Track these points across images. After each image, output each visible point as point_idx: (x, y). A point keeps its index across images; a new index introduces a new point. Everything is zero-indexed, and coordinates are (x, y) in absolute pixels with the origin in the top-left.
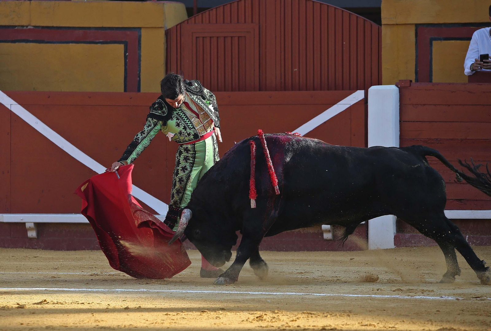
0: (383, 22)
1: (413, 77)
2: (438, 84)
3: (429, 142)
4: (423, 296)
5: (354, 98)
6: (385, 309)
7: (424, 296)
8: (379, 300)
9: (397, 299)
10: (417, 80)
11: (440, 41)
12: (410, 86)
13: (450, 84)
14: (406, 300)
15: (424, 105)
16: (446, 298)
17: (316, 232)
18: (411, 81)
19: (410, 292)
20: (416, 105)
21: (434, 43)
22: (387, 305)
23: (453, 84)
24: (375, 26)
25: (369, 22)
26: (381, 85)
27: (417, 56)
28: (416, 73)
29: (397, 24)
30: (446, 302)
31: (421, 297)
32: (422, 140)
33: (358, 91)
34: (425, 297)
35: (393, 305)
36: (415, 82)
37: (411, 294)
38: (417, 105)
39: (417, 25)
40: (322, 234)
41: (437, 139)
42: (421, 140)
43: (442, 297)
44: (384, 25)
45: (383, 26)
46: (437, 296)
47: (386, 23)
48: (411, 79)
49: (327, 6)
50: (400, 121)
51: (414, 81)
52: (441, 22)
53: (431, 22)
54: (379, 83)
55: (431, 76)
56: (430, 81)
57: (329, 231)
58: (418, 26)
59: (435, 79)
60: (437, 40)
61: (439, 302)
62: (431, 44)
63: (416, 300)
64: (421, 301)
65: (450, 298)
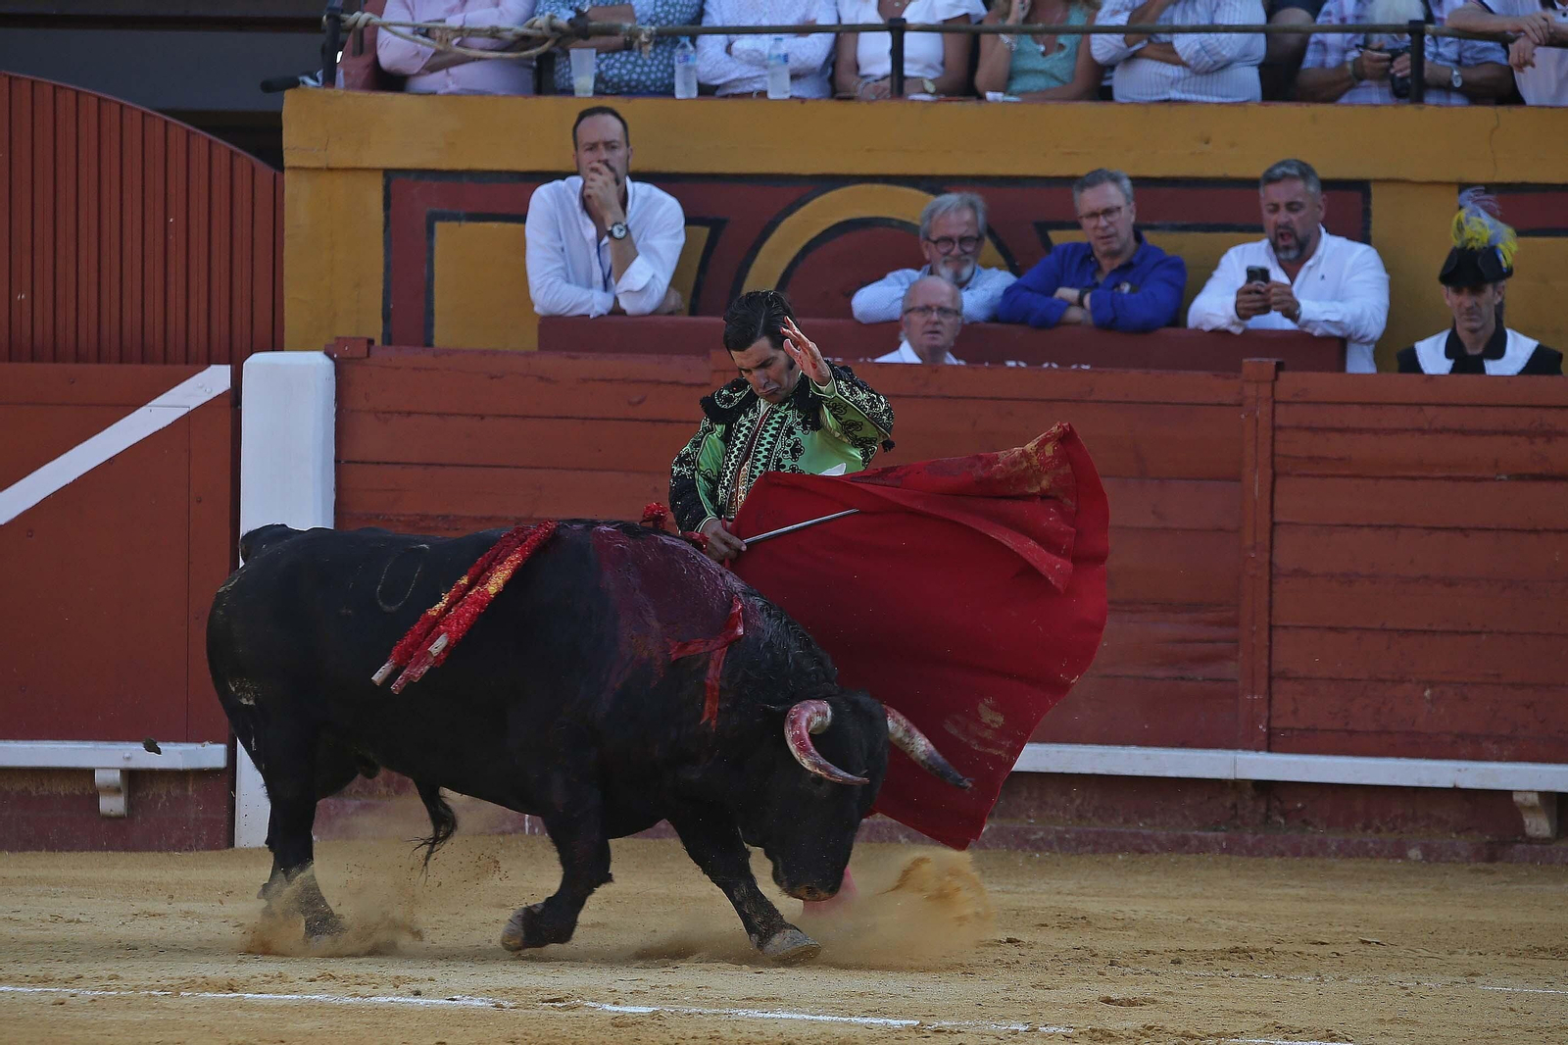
0: (289, 160)
1: (375, 329)
2: (449, 352)
3: (423, 524)
4: (398, 995)
5: (201, 387)
6: (283, 1039)
7: (401, 995)
8: (266, 1008)
9: (321, 1005)
10: (388, 339)
11: (456, 224)
12: (368, 356)
13: (484, 353)
14: (347, 1010)
15: (409, 413)
16: (465, 1001)
17: (77, 792)
18: (371, 342)
19: (359, 984)
20: (384, 413)
21: (439, 226)
22: (290, 1026)
23: (495, 353)
24: (264, 171)
25: (245, 158)
26: (282, 349)
27: (387, 267)
28: (387, 316)
29: (330, 169)
30: (466, 1014)
31: (390, 999)
32: (402, 519)
33: (213, 367)
34: (403, 1000)
35: (307, 1025)
36: (383, 343)
37: (363, 990)
38: (389, 412)
39: (389, 174)
40: (94, 798)
41: (445, 517)
42: (398, 520)
43: (454, 1000)
44: (290, 168)
45: (287, 173)
46: (439, 995)
47: (296, 164)
48: (371, 336)
49: (118, 106)
50: (337, 461)
51: (378, 342)
52: (461, 165)
53: (432, 166)
54: (276, 345)
55: (429, 325)
56: (428, 343)
57: (117, 791)
58: (392, 177)
59: (442, 337)
60: (449, 220)
61: (445, 1015)
62: (431, 231)
63: (376, 1008)
64: (392, 1012)
65: (477, 1003)
